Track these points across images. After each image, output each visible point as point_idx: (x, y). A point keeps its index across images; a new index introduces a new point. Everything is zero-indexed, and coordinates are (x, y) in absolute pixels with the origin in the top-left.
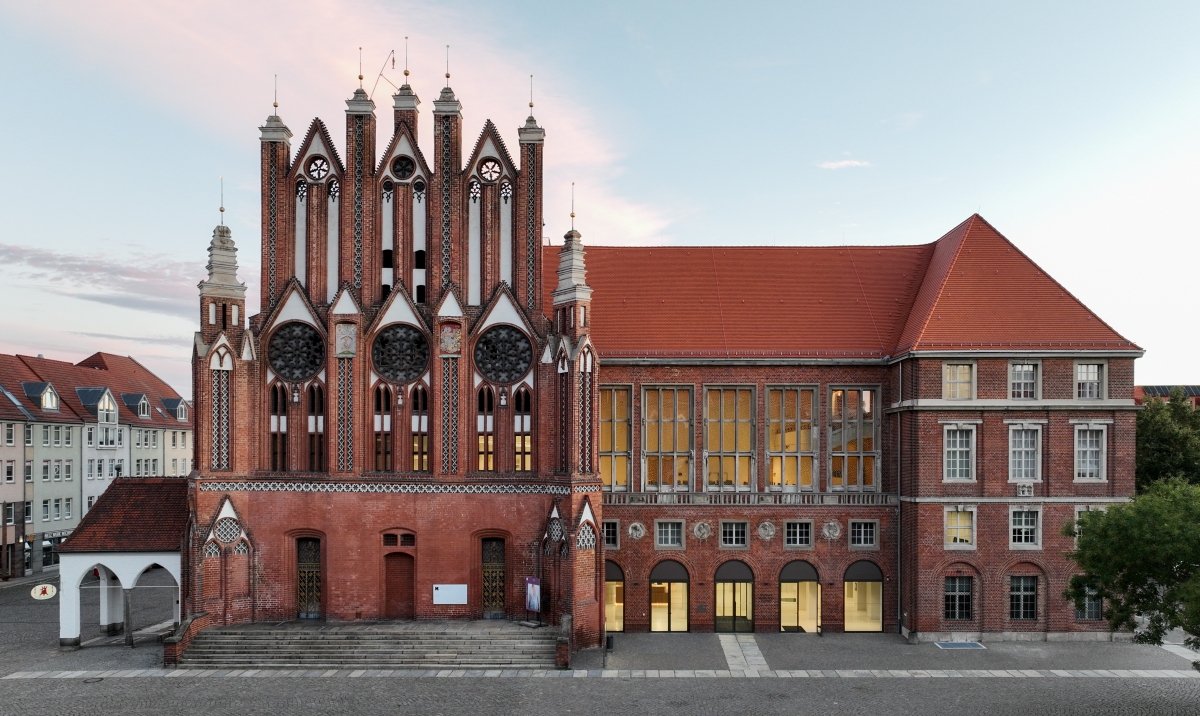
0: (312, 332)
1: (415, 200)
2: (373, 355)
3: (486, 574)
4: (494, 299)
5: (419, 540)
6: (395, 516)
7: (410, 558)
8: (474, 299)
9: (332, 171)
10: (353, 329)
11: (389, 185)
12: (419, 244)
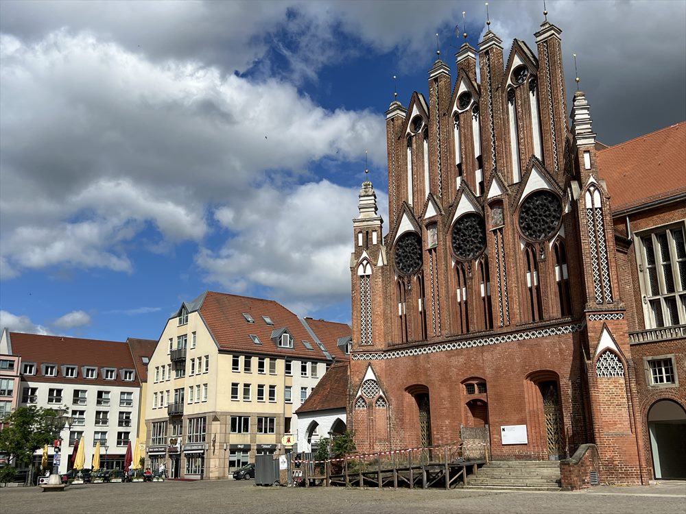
0: (417, 238)
1: (474, 120)
2: (452, 243)
3: (548, 417)
4: (527, 174)
5: (489, 386)
6: (470, 368)
7: (484, 405)
10: (437, 227)
11: (457, 117)
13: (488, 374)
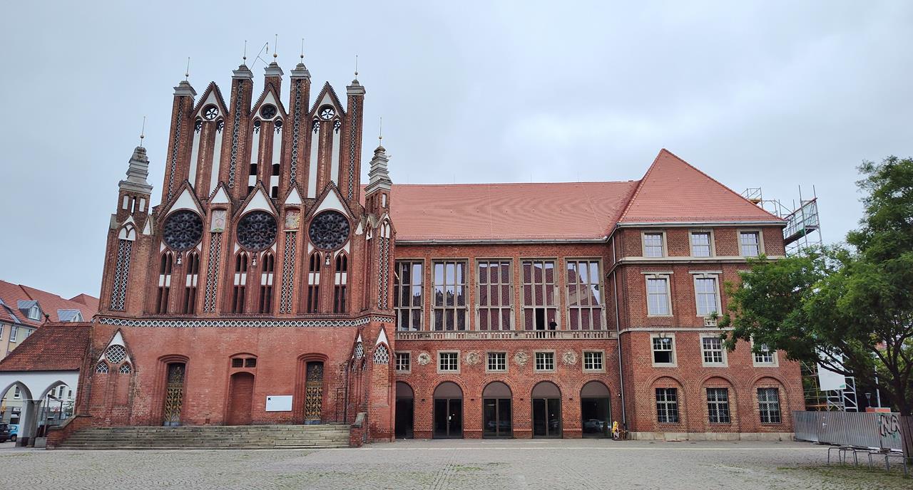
0: (196, 218)
1: (276, 132)
2: (238, 232)
3: (309, 390)
4: (325, 193)
5: (259, 362)
6: (243, 344)
7: (251, 377)
8: (312, 194)
9: (220, 114)
10: (224, 214)
11: (258, 123)
12: (276, 160)
13: (261, 352)
